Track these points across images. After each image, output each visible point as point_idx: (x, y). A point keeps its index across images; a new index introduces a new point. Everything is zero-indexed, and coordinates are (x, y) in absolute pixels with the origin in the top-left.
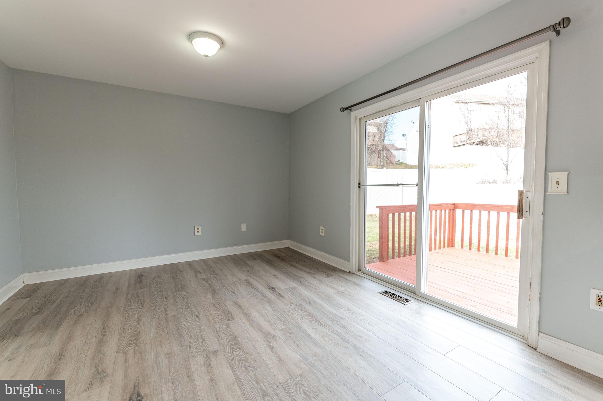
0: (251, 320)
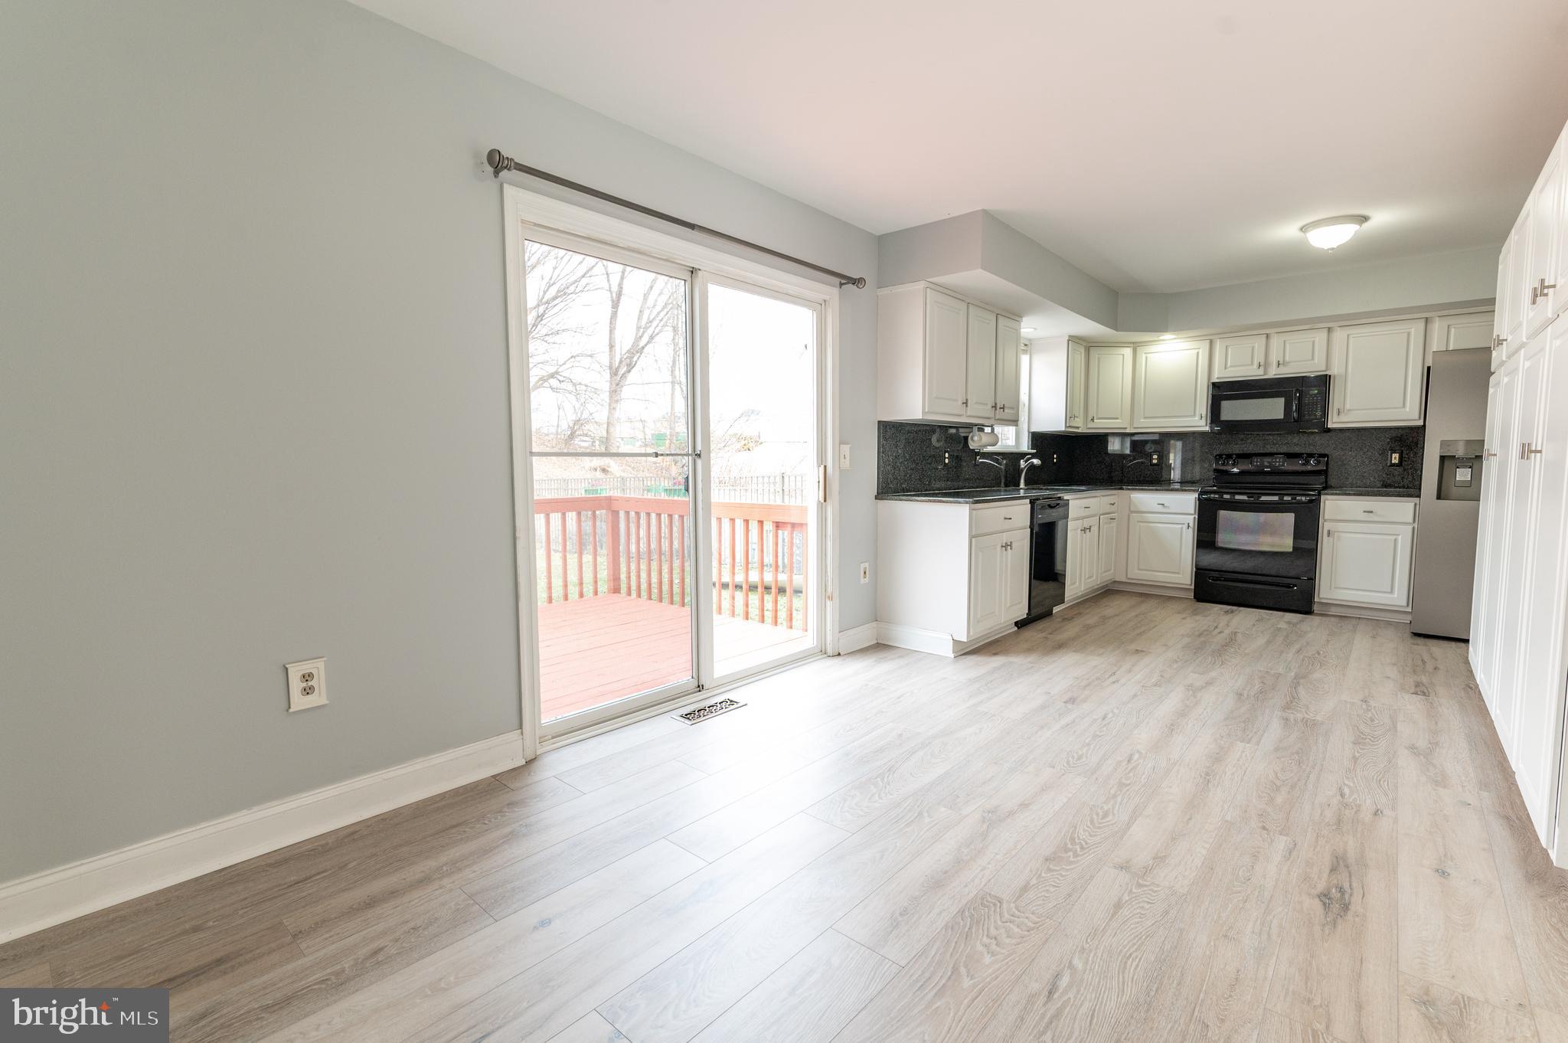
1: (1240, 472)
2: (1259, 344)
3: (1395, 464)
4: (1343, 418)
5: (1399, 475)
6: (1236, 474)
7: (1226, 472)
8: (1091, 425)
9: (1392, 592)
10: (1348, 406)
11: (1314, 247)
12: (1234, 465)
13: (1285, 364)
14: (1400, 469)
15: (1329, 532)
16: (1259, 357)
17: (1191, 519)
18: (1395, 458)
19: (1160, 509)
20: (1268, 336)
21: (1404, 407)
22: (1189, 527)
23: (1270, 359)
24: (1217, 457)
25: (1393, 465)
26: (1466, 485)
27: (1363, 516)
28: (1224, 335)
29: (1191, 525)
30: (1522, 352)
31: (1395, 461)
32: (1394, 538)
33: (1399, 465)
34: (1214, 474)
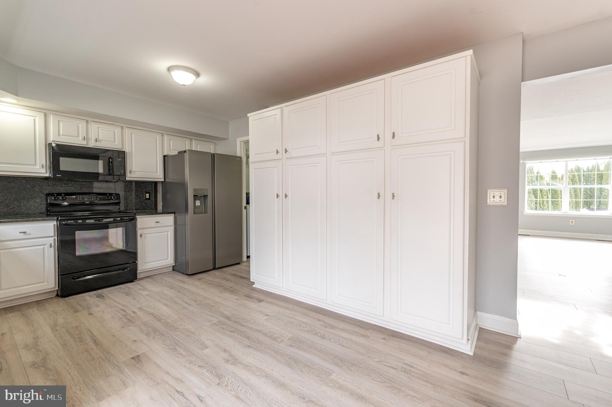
1: (69, 205)
2: (82, 125)
3: (148, 198)
4: (132, 175)
5: (149, 203)
6: (66, 206)
7: (59, 205)
9: (168, 259)
10: (134, 169)
12: (64, 200)
13: (100, 141)
14: (150, 201)
15: (141, 235)
16: (83, 133)
17: (52, 240)
19: (22, 236)
20: (87, 122)
21: (157, 172)
22: (51, 246)
23: (90, 136)
24: (48, 195)
25: (147, 199)
26: (199, 207)
27: (154, 225)
28: (55, 112)
29: (53, 245)
30: (281, 162)
31: (148, 197)
32: (167, 233)
33: (149, 199)
34: (47, 207)
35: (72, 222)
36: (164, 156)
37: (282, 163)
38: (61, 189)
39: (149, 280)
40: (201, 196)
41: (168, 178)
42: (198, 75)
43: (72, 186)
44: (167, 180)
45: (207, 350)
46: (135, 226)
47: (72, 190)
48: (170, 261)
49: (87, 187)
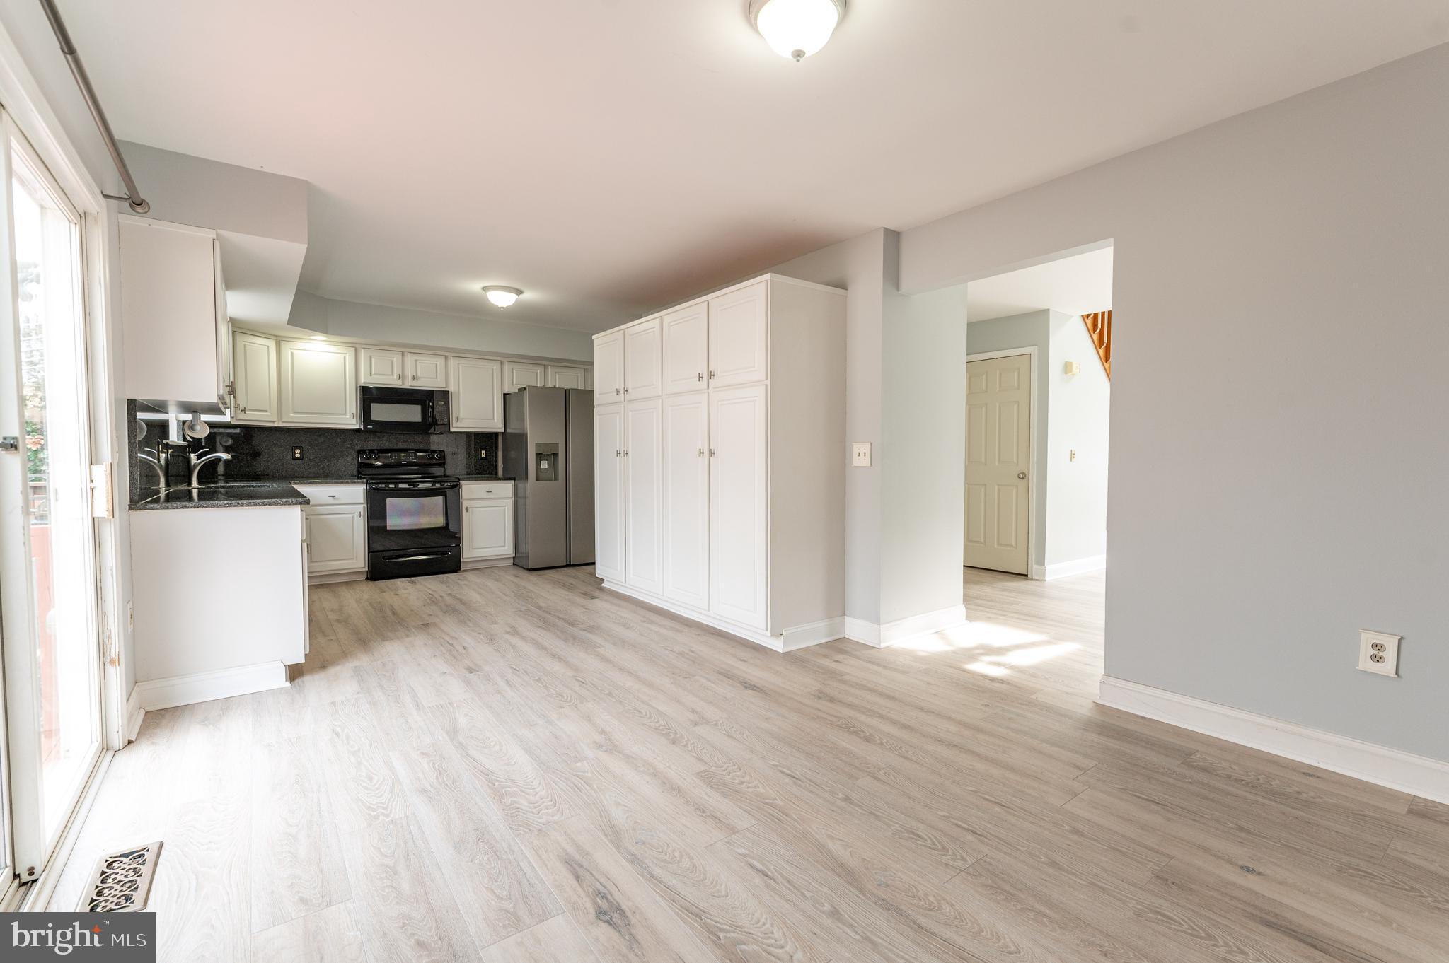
0: (655, 775)
1: (382, 465)
2: (397, 359)
3: (484, 458)
4: (459, 424)
5: (486, 465)
6: (378, 467)
7: (371, 466)
8: (242, 416)
9: (504, 546)
10: (461, 416)
11: (490, 302)
12: (377, 459)
13: (418, 378)
14: (486, 462)
15: (467, 509)
16: (397, 371)
17: (361, 508)
18: (483, 454)
19: (331, 501)
20: (403, 354)
21: (494, 419)
22: (360, 515)
23: (406, 373)
24: (360, 452)
25: (482, 458)
26: (546, 471)
27: (485, 495)
28: (366, 346)
29: (362, 514)
30: (660, 401)
31: (484, 456)
32: (503, 508)
33: (486, 458)
34: (358, 467)
35: (383, 486)
36: (505, 395)
37: (662, 401)
38: (375, 444)
39: (477, 572)
40: (549, 455)
41: (509, 428)
42: (519, 292)
43: (387, 441)
44: (508, 431)
45: (495, 626)
46: (458, 495)
47: (387, 445)
48: (508, 549)
49: (404, 442)
